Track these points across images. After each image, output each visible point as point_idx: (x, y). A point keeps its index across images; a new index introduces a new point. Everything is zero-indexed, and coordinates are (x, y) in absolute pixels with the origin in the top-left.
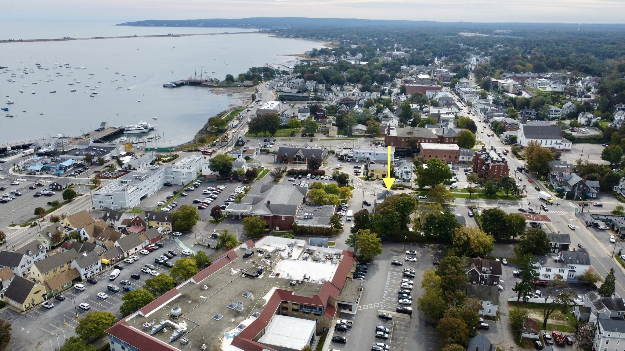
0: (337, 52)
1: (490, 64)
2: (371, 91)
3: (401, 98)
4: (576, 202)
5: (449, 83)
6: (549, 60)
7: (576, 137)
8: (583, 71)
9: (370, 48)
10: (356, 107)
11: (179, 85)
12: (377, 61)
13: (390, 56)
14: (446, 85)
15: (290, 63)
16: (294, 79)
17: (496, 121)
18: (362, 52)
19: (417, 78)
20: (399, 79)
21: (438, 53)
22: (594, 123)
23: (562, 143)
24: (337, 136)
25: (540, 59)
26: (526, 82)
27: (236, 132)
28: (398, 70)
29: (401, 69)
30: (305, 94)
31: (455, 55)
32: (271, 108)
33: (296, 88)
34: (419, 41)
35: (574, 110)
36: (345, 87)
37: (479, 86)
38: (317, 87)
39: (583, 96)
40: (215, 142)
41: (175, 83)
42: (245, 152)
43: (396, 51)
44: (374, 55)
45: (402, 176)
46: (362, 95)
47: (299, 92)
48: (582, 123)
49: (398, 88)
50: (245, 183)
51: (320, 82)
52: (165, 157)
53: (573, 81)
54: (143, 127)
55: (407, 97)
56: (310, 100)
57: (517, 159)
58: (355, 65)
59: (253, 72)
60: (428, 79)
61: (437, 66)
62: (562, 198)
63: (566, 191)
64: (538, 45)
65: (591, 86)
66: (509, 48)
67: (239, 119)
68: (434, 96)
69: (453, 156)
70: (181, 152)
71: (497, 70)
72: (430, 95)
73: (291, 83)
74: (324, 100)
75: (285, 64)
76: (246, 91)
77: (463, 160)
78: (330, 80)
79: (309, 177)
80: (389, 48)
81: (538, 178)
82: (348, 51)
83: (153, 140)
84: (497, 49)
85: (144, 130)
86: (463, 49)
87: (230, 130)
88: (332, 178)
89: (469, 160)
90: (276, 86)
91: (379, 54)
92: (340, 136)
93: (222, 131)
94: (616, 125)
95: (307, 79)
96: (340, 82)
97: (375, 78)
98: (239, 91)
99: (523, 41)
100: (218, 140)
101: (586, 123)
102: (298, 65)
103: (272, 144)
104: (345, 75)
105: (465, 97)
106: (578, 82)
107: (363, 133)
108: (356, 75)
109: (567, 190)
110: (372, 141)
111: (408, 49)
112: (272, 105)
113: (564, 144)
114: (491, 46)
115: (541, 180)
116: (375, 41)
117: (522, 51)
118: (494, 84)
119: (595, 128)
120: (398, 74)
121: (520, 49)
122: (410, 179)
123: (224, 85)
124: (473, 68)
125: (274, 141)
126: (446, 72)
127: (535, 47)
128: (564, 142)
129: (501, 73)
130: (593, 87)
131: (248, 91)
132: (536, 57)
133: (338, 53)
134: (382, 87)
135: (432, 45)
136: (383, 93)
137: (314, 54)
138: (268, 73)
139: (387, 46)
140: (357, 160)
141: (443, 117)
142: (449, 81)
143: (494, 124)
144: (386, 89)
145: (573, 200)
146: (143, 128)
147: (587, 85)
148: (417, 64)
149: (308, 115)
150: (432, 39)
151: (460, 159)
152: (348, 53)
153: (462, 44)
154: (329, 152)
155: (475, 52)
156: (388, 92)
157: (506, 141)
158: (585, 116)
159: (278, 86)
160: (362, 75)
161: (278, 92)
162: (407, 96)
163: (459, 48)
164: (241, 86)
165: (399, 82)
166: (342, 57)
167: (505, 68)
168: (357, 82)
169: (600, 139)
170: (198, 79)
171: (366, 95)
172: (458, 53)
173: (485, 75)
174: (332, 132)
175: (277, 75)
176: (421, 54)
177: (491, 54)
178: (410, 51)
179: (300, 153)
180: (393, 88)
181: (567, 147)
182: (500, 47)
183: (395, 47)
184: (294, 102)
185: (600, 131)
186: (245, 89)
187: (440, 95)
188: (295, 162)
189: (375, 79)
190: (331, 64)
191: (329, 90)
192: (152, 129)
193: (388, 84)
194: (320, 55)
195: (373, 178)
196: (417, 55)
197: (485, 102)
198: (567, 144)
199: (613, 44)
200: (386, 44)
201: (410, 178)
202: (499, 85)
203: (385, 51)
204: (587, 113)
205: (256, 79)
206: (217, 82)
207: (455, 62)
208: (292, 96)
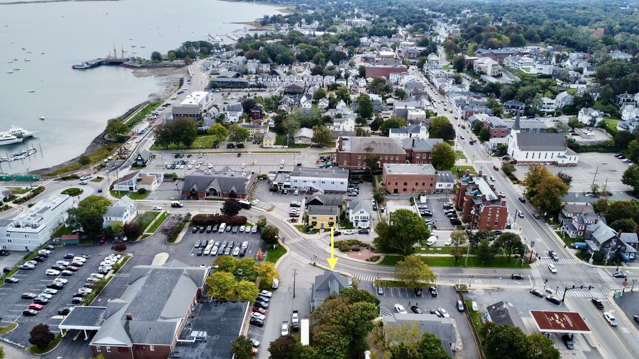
0: (290, 19)
1: (461, 36)
2: (323, 74)
3: (359, 83)
4: (608, 269)
5: (417, 61)
6: (527, 32)
7: (581, 145)
8: (566, 45)
9: (327, 14)
10: (304, 99)
11: (93, 66)
12: (335, 31)
13: (350, 24)
14: (413, 64)
15: (236, 33)
16: (235, 56)
17: (477, 120)
18: (319, 19)
19: (378, 55)
20: (359, 55)
21: (402, 20)
22: (599, 123)
23: (566, 156)
24: (275, 146)
25: (517, 30)
26: (505, 60)
27: (141, 141)
28: (357, 44)
29: (360, 43)
30: (244, 79)
31: (420, 23)
32: (194, 103)
33: (235, 70)
34: (381, 5)
35: (571, 102)
36: (294, 68)
37: (451, 64)
38: (260, 68)
39: (577, 82)
40: (106, 160)
41: (87, 63)
42: (140, 182)
43: (356, 18)
44: (332, 23)
45: (357, 224)
46: (313, 80)
47: (237, 76)
48: (584, 123)
49: (356, 68)
50: (120, 249)
51: (264, 62)
52: (24, 192)
53: (559, 59)
54: (15, 135)
55: (367, 82)
56: (249, 88)
57: (511, 183)
58: (310, 35)
59: (187, 47)
60: (392, 57)
61: (401, 37)
62: (587, 261)
63: (592, 251)
64: (508, 10)
65: (583, 67)
66: (477, 14)
67: (152, 120)
68: (399, 80)
69: (428, 183)
70: (51, 181)
71: (470, 44)
72: (394, 78)
73: (229, 63)
74: (266, 87)
75: (230, 35)
76: (174, 73)
77: (440, 188)
78: (276, 58)
79: (222, 231)
80: (349, 14)
81: (546, 219)
82: (304, 17)
83: (23, 156)
84: (465, 16)
85: (17, 140)
86: (428, 16)
87: (135, 138)
88: (255, 231)
89: (449, 188)
90: (211, 66)
91: (338, 22)
92: (278, 146)
93: (123, 140)
94: (628, 127)
95: (250, 57)
96: (287, 61)
97: (329, 55)
98: (166, 73)
99: (492, 6)
100: (110, 158)
101: (590, 122)
102: (242, 38)
103: (184, 163)
104: (295, 50)
105: (435, 81)
106: (565, 61)
107: (308, 141)
108: (307, 52)
109: (594, 249)
110: (320, 154)
111: (370, 16)
112: (197, 97)
113: (569, 157)
114: (459, 12)
115: (550, 223)
116: (334, 6)
117: (493, 17)
118: (469, 63)
119: (602, 129)
120: (357, 49)
121: (490, 16)
122: (368, 228)
123: (149, 65)
124: (442, 40)
125: (189, 157)
126: (412, 46)
127: (505, 13)
128: (569, 154)
129: (475, 48)
130: (586, 69)
131: (177, 73)
132: (512, 28)
133: (292, 20)
134: (337, 69)
135: (395, 11)
136: (338, 77)
137: (265, 22)
138: (205, 48)
139: (346, 12)
140: (296, 191)
141: (411, 115)
142: (415, 58)
143: (475, 124)
144: (341, 72)
145: (603, 265)
146: (15, 137)
147: (577, 65)
148: (379, 35)
149: (240, 113)
150: (396, 3)
151: (437, 187)
152: (303, 20)
153: (427, 9)
154: (259, 177)
155: (442, 19)
156: (345, 75)
157: (494, 151)
158: (588, 113)
159: (213, 66)
160: (315, 52)
161: (213, 74)
162: (368, 79)
163: (425, 14)
164: (169, 67)
165: (358, 60)
166: (296, 25)
167: (479, 42)
168: (309, 59)
169: (611, 147)
170: (119, 57)
171: (317, 80)
172: (424, 21)
173: (457, 51)
174: (268, 141)
175: (216, 51)
176: (383, 22)
177: (459, 22)
178: (371, 18)
179: (215, 185)
180: (351, 69)
181: (572, 161)
182: (468, 13)
183: (355, 13)
184: (230, 90)
185: (608, 134)
186: (174, 70)
187: (406, 79)
188: (208, 197)
189: (330, 57)
190: (281, 37)
191: (273, 73)
192: (30, 137)
193: (345, 63)
194: (271, 23)
195: (315, 227)
196: (379, 23)
197: (460, 90)
198: (573, 157)
199: (584, 8)
200: (346, 9)
201: (368, 226)
202: (474, 65)
203: (344, 18)
204: (590, 109)
205: (188, 58)
206: (140, 60)
207: (421, 33)
208: (227, 82)
